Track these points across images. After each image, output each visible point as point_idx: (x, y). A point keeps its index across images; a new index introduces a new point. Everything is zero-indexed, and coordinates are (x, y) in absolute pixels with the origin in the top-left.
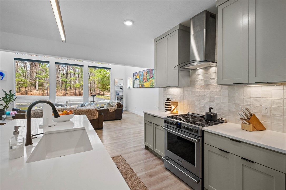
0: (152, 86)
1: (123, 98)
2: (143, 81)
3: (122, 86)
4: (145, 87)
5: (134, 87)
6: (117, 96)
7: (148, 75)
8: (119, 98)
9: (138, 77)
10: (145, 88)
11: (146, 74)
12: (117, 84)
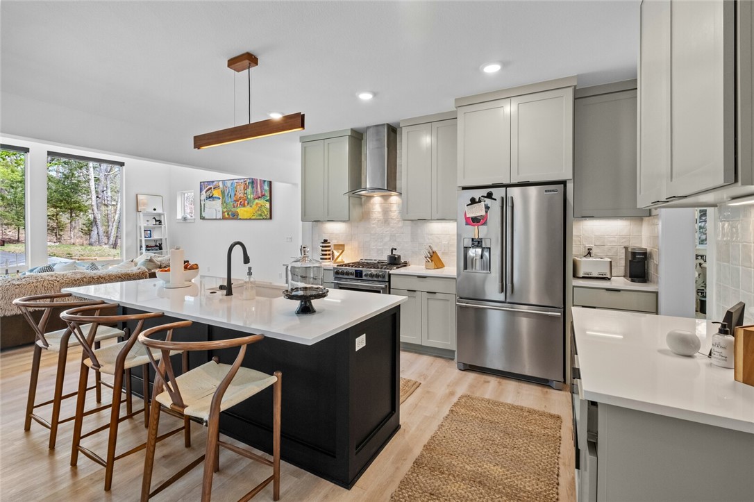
0: (261, 215)
1: (163, 246)
2: (235, 205)
3: (160, 215)
4: (240, 217)
5: (203, 218)
6: (146, 241)
7: (249, 191)
8: (151, 247)
9: (216, 193)
10: (240, 219)
11: (245, 189)
12: (144, 209)
